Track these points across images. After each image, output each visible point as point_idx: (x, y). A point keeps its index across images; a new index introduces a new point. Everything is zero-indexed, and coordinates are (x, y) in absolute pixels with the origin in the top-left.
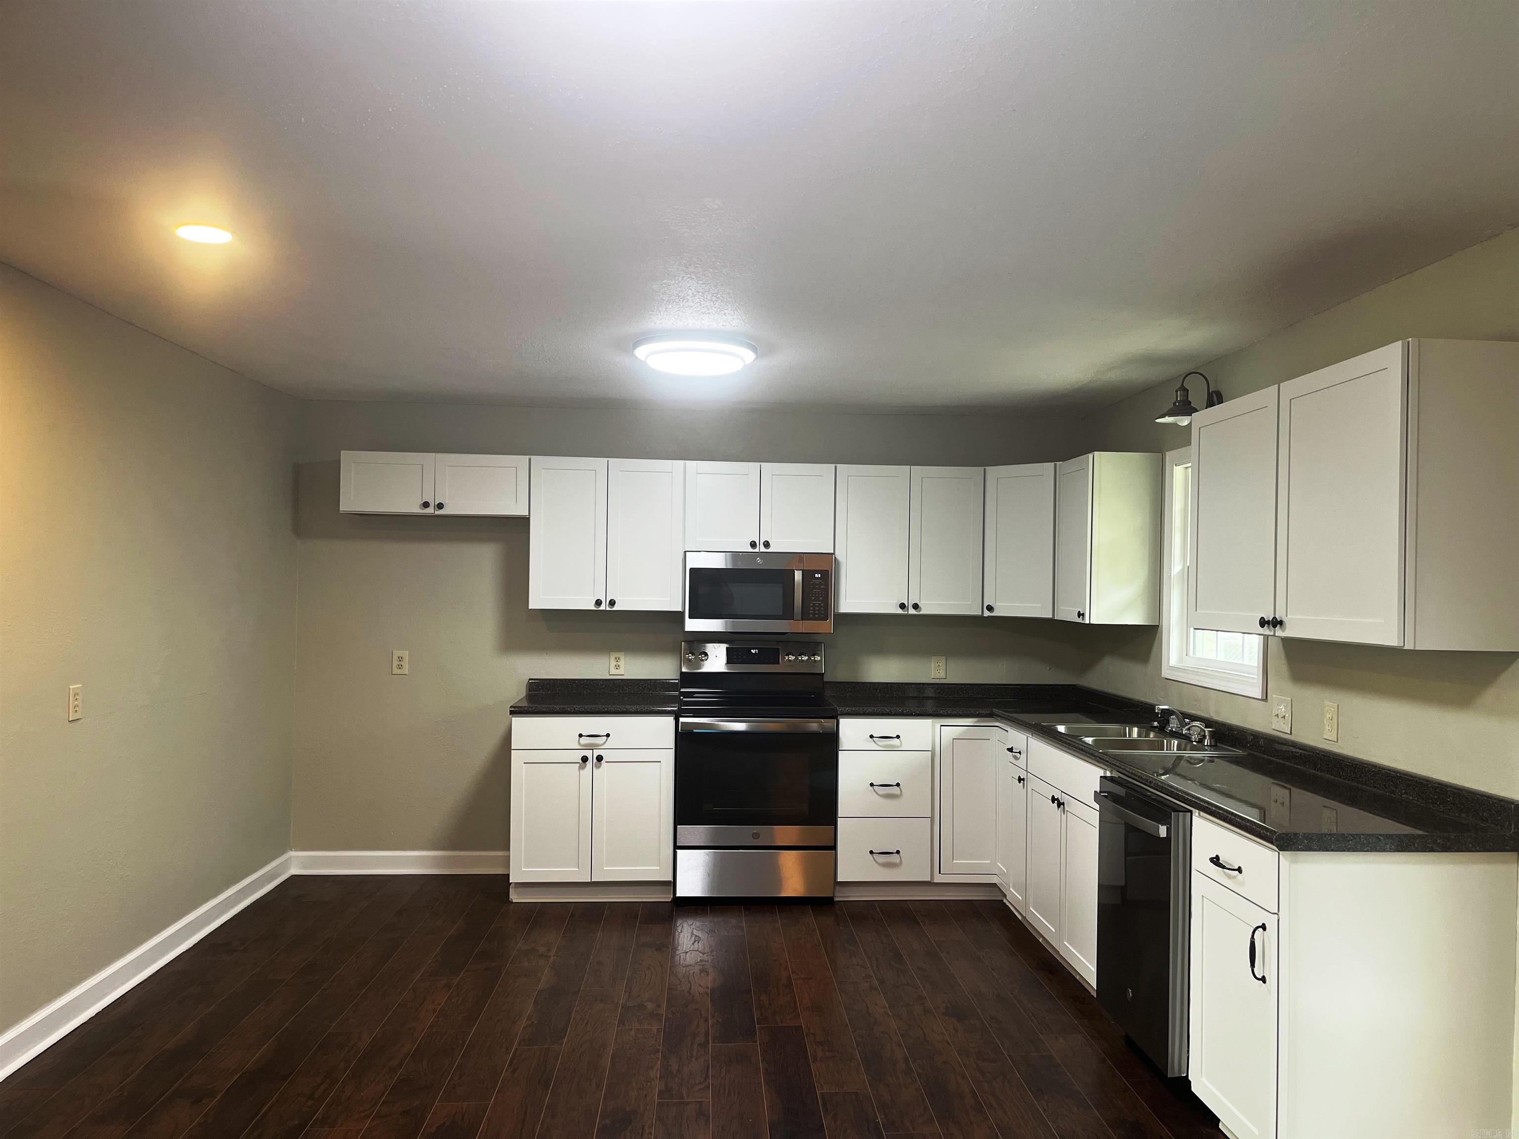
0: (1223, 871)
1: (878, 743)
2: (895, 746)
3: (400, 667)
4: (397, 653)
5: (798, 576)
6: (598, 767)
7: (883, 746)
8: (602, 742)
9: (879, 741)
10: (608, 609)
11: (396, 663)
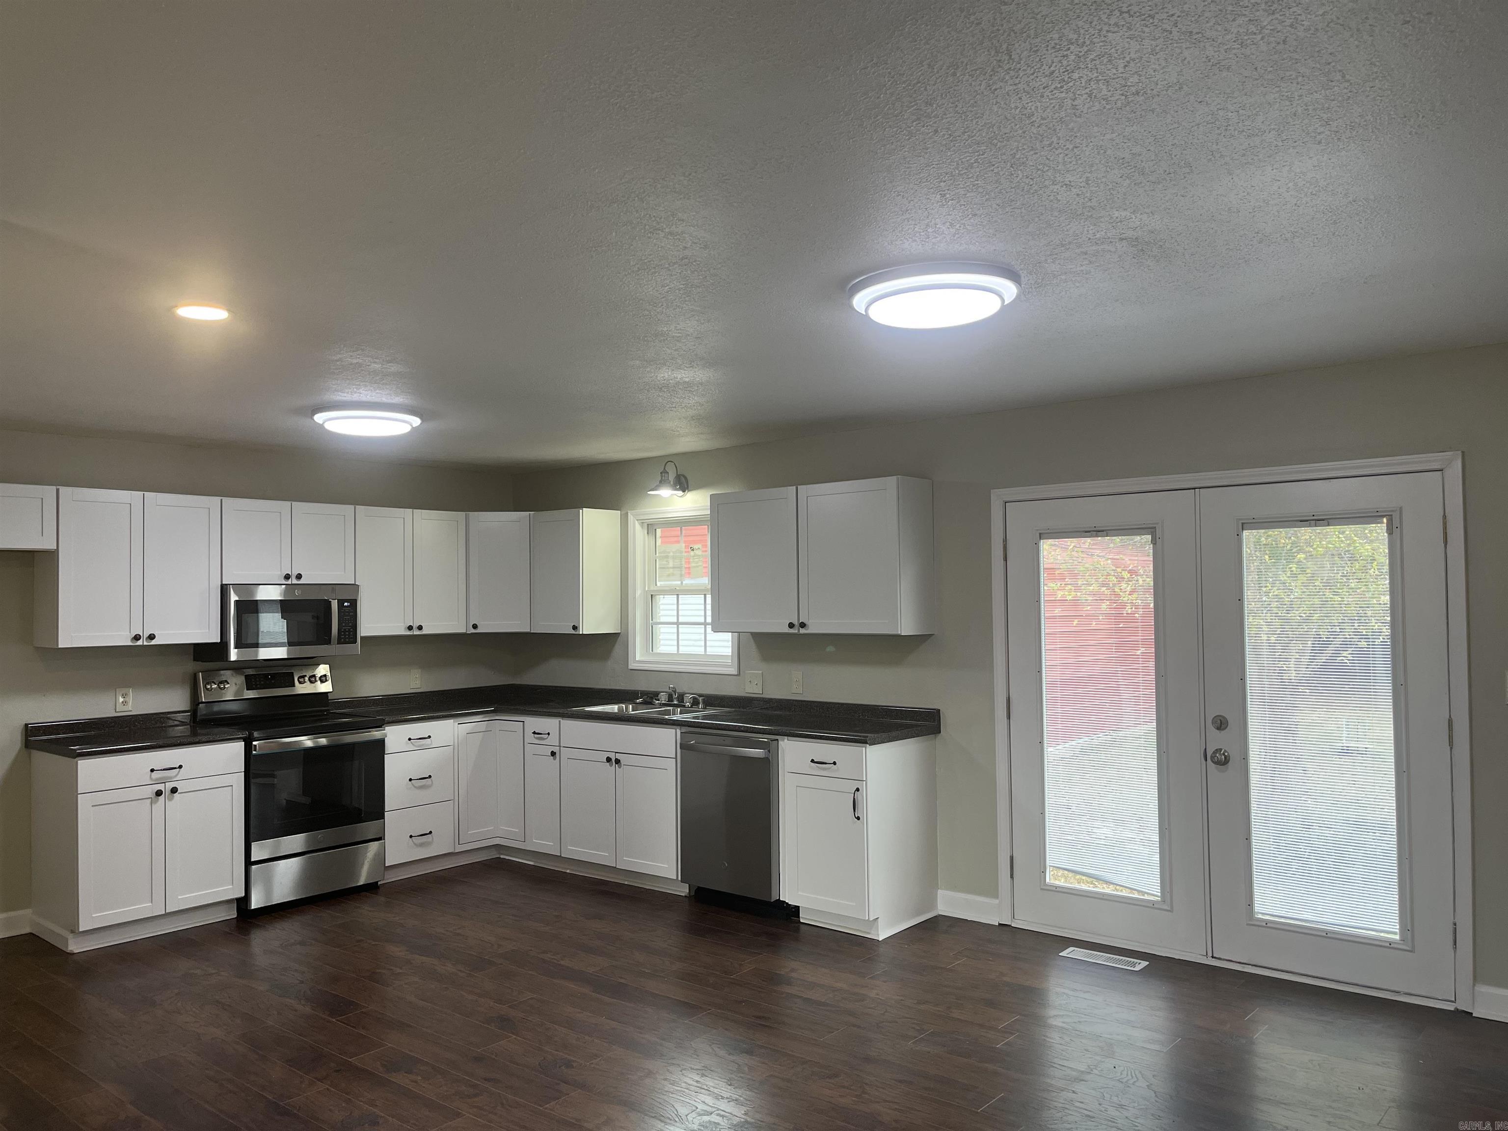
0: (817, 767)
1: (415, 744)
2: (428, 745)
5: (335, 605)
6: (171, 799)
7: (418, 747)
8: (176, 774)
9: (416, 742)
10: (145, 643)
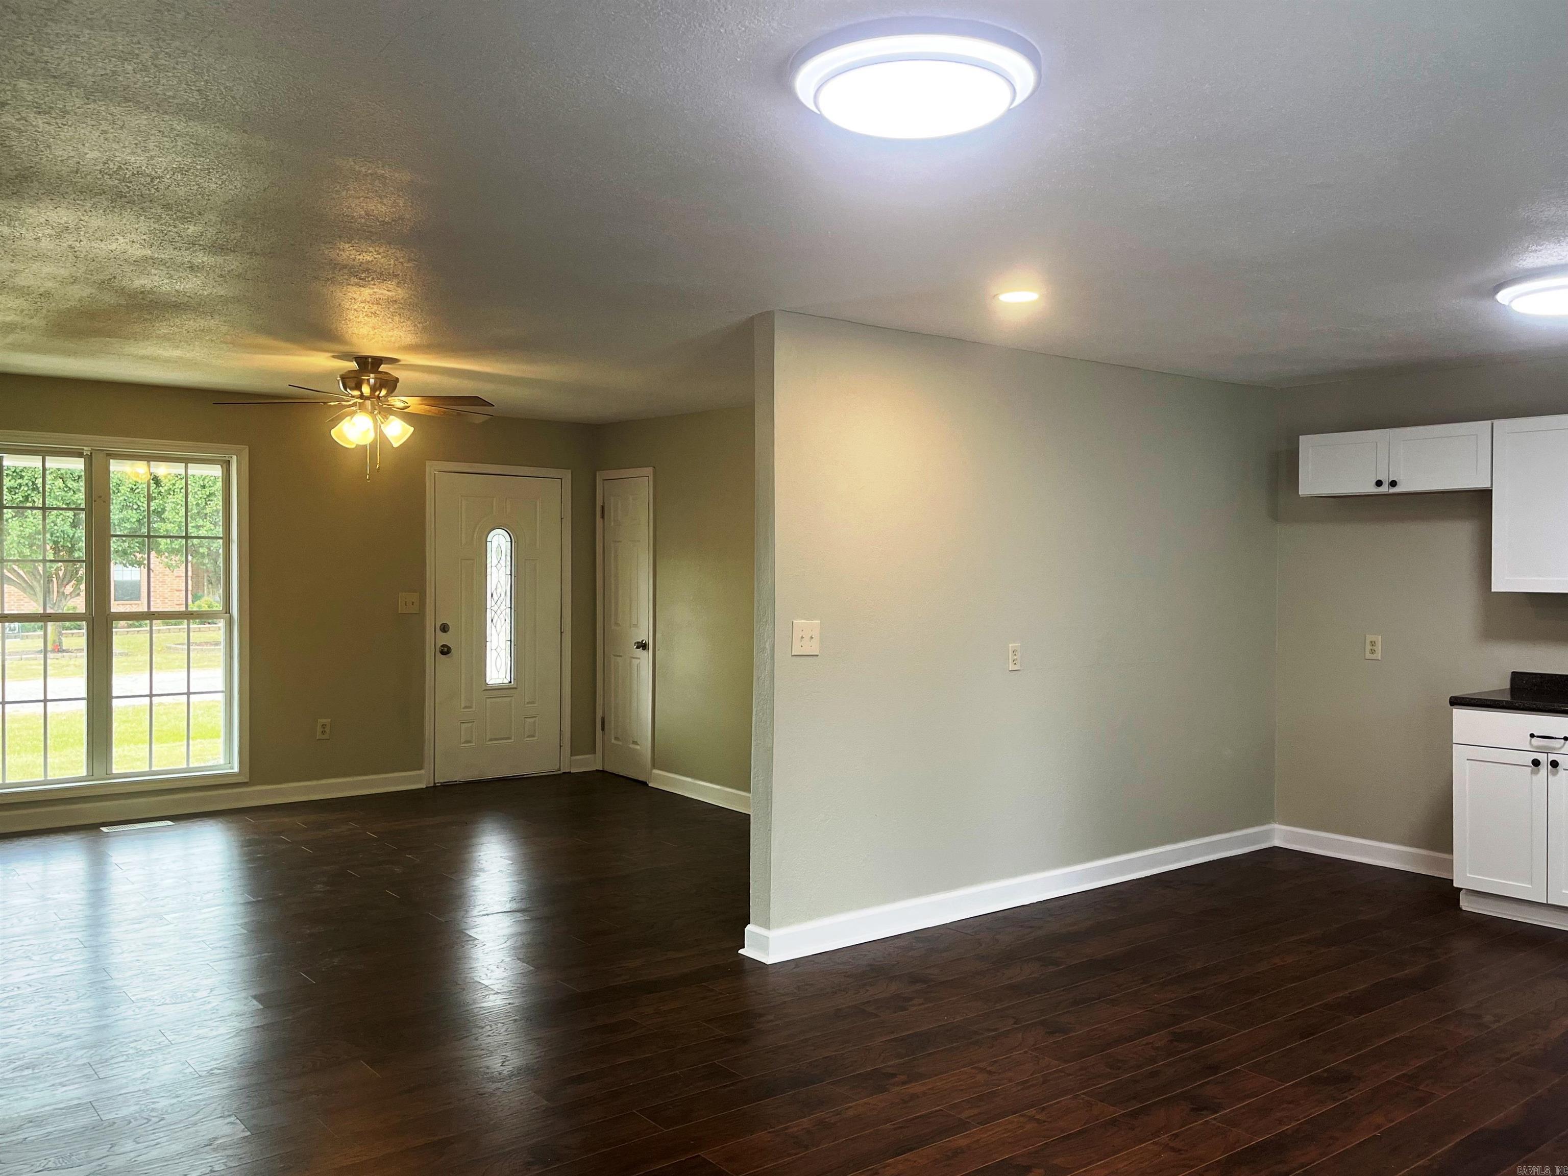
3: (1373, 652)
4: (1370, 638)
6: (1554, 774)
8: (1559, 746)
11: (1368, 647)
